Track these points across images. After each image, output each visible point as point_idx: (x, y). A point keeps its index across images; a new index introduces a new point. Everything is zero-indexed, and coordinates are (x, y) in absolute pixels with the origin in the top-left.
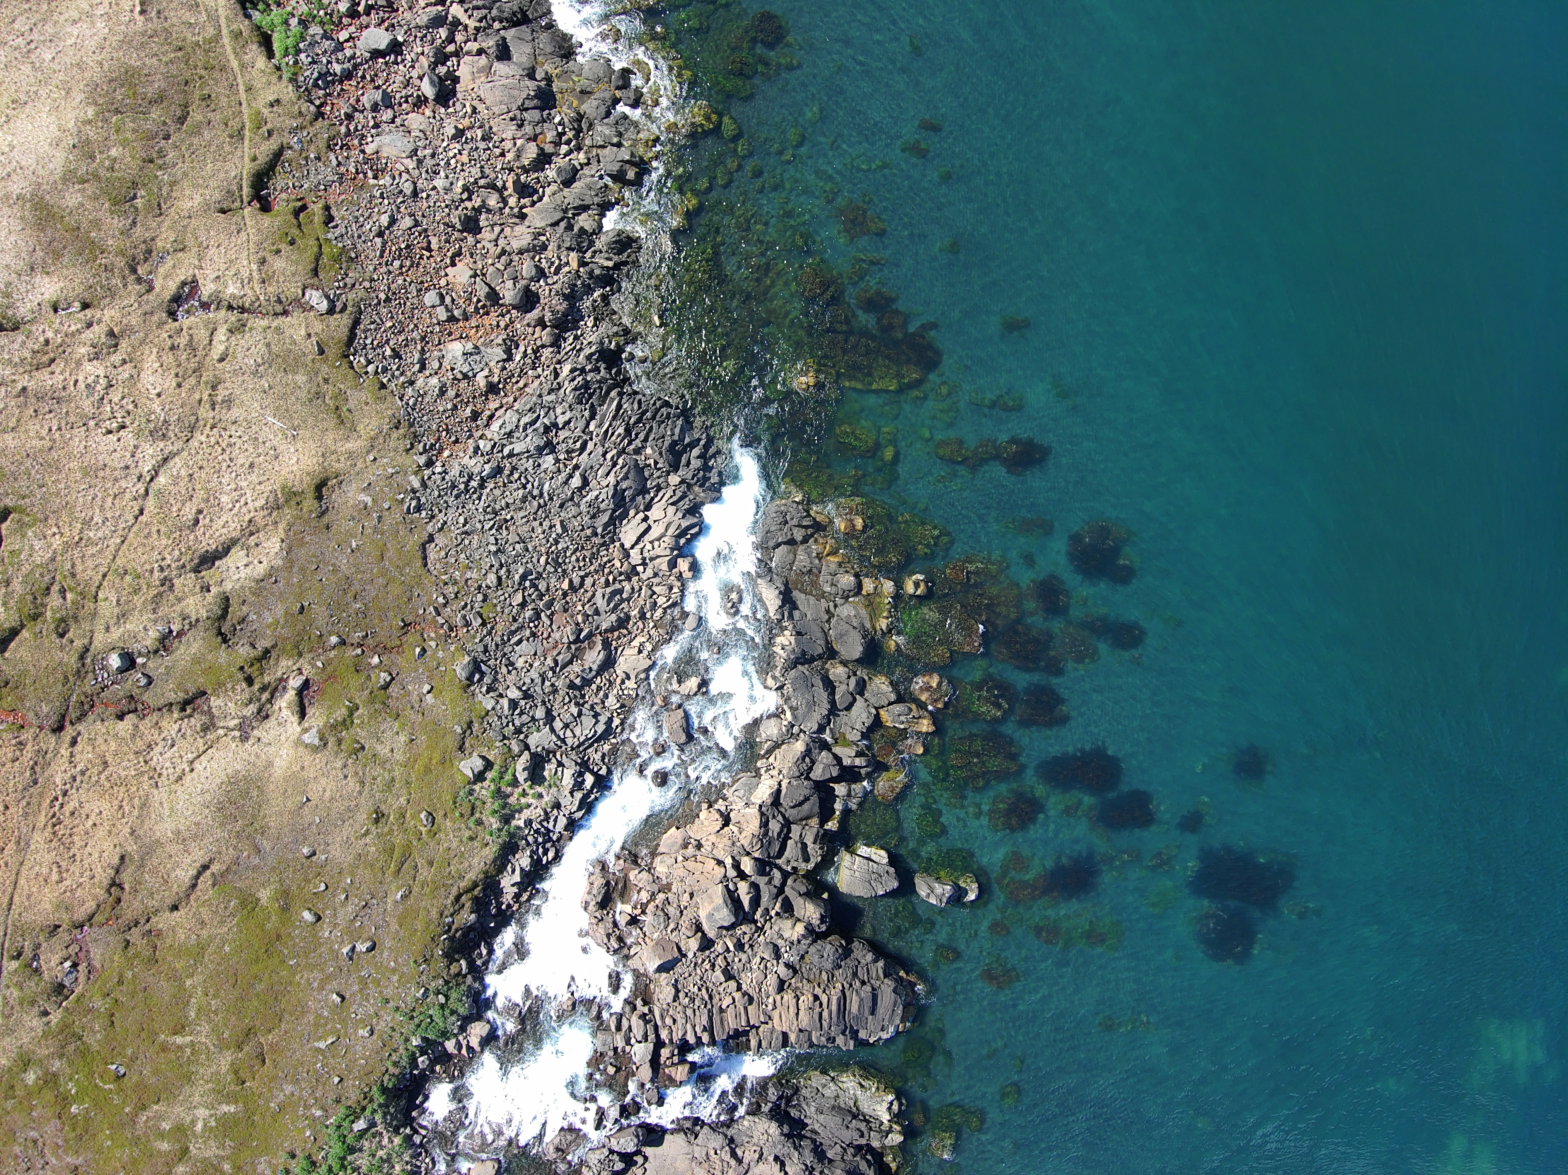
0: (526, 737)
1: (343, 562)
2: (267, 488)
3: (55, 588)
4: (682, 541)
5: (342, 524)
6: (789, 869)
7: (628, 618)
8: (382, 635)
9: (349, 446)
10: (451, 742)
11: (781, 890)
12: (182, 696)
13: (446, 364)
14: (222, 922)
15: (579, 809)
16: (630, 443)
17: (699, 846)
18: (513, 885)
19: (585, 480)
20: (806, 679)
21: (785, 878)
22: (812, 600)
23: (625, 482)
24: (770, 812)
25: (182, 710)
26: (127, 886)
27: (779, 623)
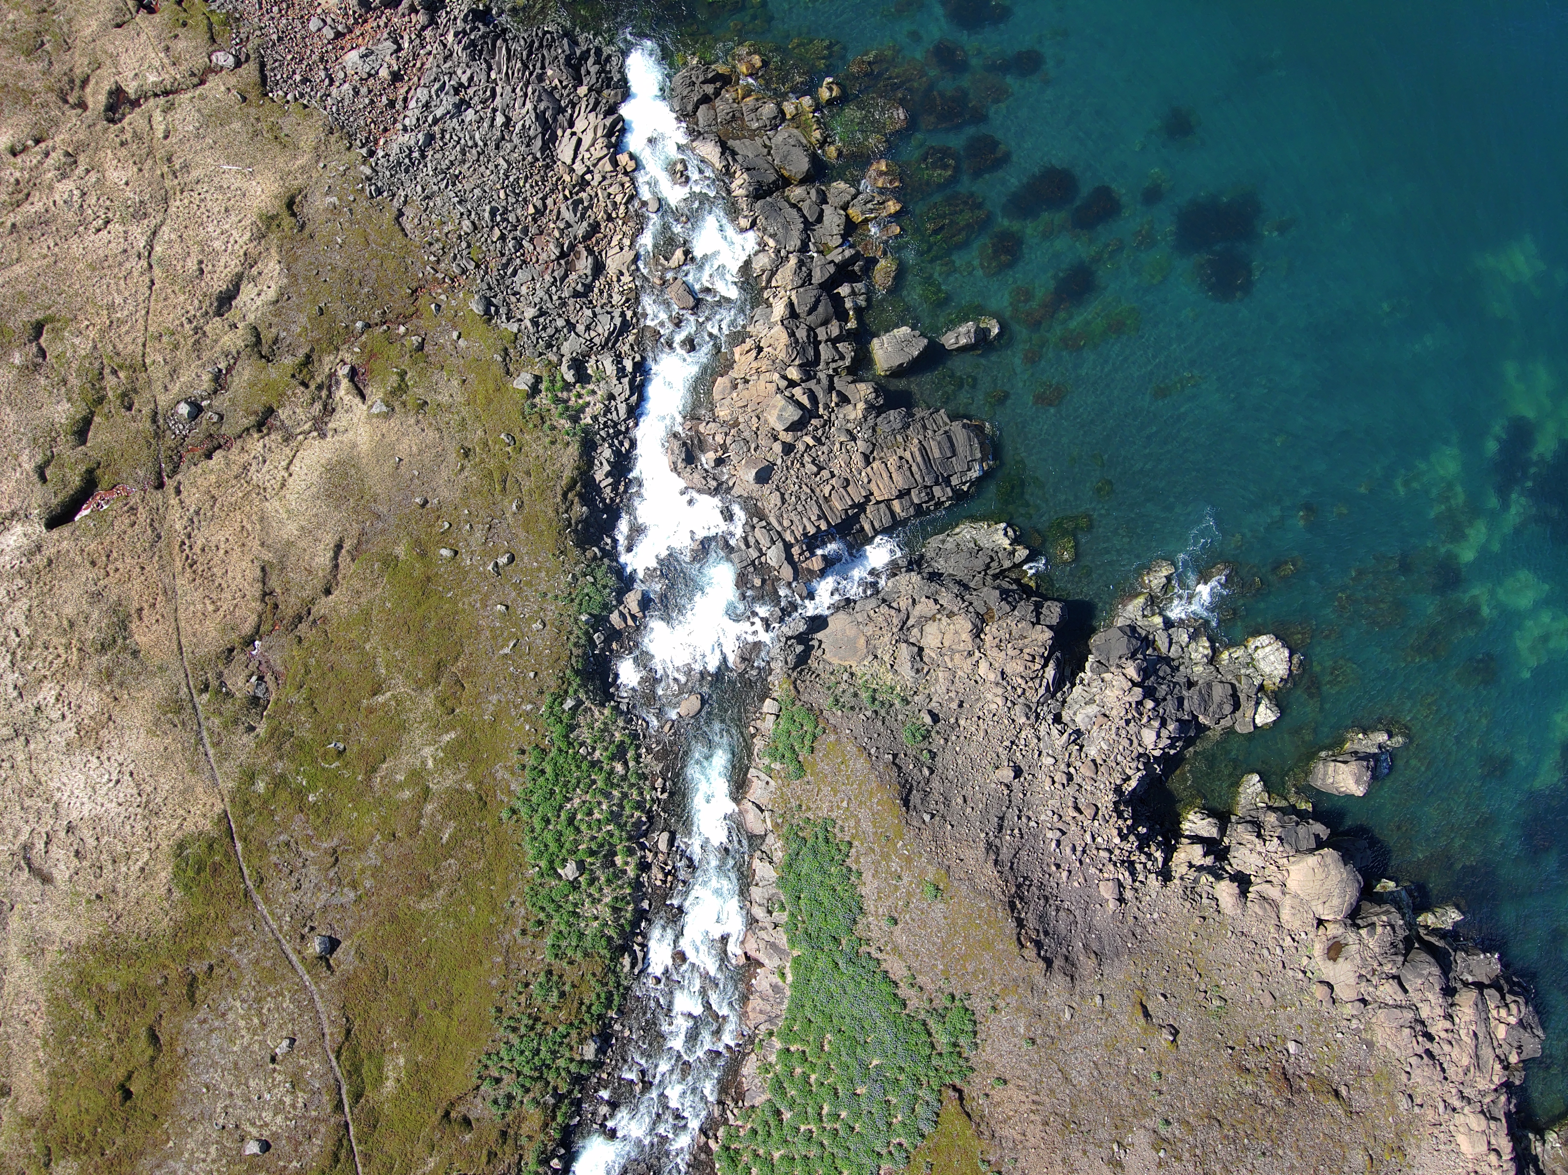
0: (559, 349)
1: (337, 258)
2: (247, 222)
3: (107, 371)
4: (613, 139)
5: (324, 231)
6: (831, 372)
7: (598, 224)
8: (398, 306)
9: (299, 162)
10: (497, 370)
11: (831, 387)
12: (253, 419)
13: (350, 72)
14: (374, 585)
15: (632, 394)
16: (531, 74)
17: (747, 381)
18: (607, 475)
19: (507, 117)
20: (772, 205)
21: (831, 378)
22: (747, 142)
23: (542, 106)
24: (792, 324)
25: (260, 431)
26: (278, 590)
27: (728, 170)
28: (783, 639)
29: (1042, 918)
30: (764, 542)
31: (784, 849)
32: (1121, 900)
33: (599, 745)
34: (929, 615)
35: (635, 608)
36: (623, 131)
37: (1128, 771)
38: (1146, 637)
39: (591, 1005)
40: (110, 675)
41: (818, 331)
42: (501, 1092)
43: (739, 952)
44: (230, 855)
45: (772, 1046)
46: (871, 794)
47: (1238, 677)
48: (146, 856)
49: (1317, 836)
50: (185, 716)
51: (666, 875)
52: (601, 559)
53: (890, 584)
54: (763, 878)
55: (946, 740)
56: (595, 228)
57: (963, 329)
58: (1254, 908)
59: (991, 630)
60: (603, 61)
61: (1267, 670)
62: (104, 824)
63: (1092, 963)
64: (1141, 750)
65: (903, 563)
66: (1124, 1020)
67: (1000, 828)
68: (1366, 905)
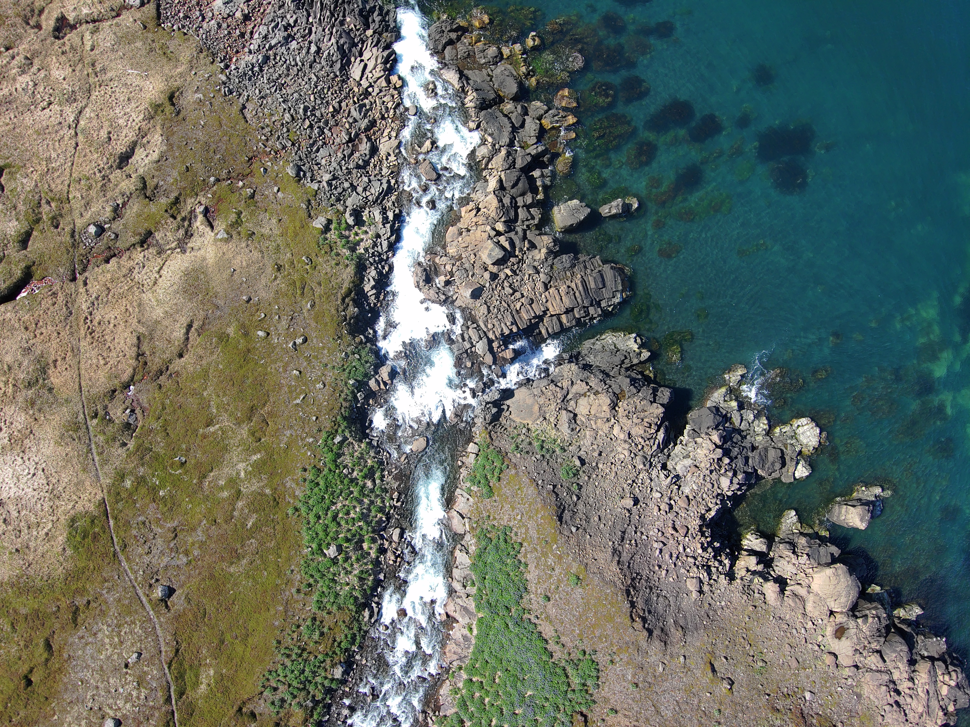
0: (345, 202)
1: (200, 134)
2: (142, 108)
3: (43, 201)
4: (388, 66)
5: (192, 116)
6: (525, 227)
7: (375, 121)
8: (239, 168)
9: (178, 70)
10: (303, 214)
11: (525, 238)
12: (138, 238)
13: (216, 13)
14: (212, 353)
15: (392, 235)
16: (336, 20)
17: (469, 231)
18: (373, 288)
19: (318, 47)
20: (491, 114)
21: (525, 231)
22: (477, 72)
23: (342, 41)
24: (501, 194)
25: (142, 246)
26: (148, 353)
27: (463, 90)
28: (484, 404)
29: (647, 601)
30: (475, 338)
31: (477, 544)
32: (701, 592)
33: (356, 468)
34: (582, 393)
35: (386, 377)
36: (395, 61)
37: (709, 504)
38: (726, 415)
39: (341, 642)
40: (33, 404)
41: (518, 199)
42: (277, 697)
43: (442, 612)
44: (105, 528)
45: (460, 676)
46: (537, 511)
47: (785, 445)
48: (50, 525)
49: (832, 555)
50: (81, 433)
51: (397, 557)
52: (365, 343)
53: (557, 370)
54: (461, 564)
55: (589, 477)
56: (373, 123)
57: (614, 203)
58: (788, 601)
59: (622, 405)
60: (384, 14)
61: (805, 441)
62: (23, 502)
63: (679, 634)
64: (719, 491)
65: (566, 356)
66: (698, 673)
67: (623, 539)
68: (862, 602)
